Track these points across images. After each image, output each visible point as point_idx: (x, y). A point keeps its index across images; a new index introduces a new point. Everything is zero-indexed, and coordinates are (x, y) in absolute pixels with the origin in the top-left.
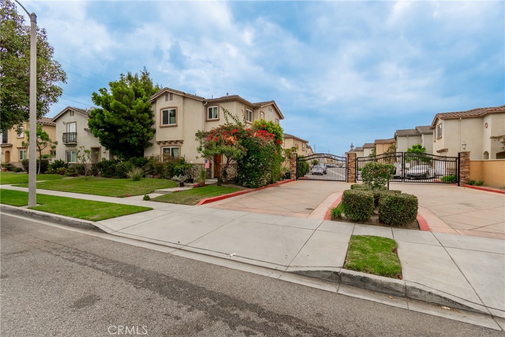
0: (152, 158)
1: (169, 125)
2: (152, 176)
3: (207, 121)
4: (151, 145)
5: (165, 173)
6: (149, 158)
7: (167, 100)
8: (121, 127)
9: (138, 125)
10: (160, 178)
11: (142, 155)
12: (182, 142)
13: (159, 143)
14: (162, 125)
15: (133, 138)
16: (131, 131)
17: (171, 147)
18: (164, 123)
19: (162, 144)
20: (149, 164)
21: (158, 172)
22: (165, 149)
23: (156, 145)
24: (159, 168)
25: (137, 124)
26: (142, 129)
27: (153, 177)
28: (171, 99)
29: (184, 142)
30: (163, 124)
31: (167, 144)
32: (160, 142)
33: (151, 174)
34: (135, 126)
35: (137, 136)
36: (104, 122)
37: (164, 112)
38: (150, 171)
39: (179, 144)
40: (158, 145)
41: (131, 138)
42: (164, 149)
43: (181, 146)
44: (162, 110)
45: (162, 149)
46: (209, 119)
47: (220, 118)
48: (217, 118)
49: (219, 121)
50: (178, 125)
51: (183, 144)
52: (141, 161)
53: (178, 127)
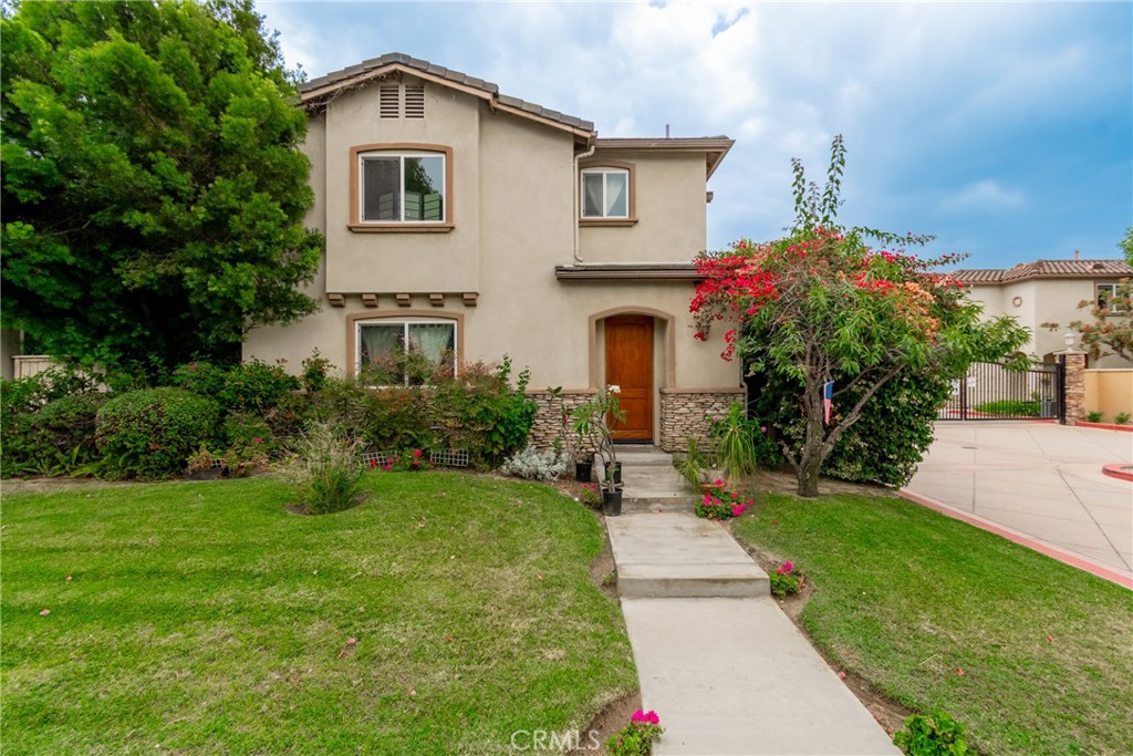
1: (403, 222)
3: (582, 224)
7: (388, 111)
8: (149, 203)
12: (469, 301)
13: (337, 302)
14: (361, 221)
17: (407, 322)
18: (370, 214)
19: (355, 308)
22: (367, 331)
28: (416, 111)
29: (480, 302)
30: (367, 217)
31: (386, 307)
32: (348, 296)
34: (245, 206)
37: (369, 163)
39: (452, 307)
40: (336, 311)
42: (364, 328)
43: (463, 316)
44: (358, 153)
45: (357, 328)
46: (590, 217)
47: (639, 215)
48: (626, 217)
49: (636, 229)
50: (452, 228)
51: (477, 310)
52: (252, 384)
53: (453, 233)
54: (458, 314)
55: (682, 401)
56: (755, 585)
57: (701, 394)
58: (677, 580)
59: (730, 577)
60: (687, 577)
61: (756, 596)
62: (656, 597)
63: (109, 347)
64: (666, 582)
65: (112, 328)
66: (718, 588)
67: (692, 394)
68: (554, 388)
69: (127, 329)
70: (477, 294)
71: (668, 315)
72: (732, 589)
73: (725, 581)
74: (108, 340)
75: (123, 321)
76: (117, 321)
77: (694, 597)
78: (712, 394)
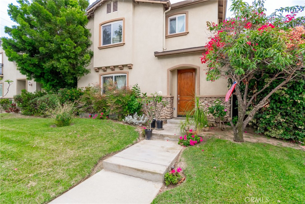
0: (88, 89)
1: (112, 44)
2: (88, 114)
3: (167, 37)
4: (87, 72)
5: (110, 111)
6: (84, 89)
7: (109, 11)
9: (69, 40)
10: (101, 118)
11: (75, 85)
12: (130, 67)
13: (97, 70)
14: (102, 46)
15: (61, 60)
16: (59, 50)
17: (114, 75)
18: (104, 43)
19: (101, 72)
20: (84, 96)
21: (99, 108)
22: (105, 78)
23: (93, 73)
24: (100, 103)
25: (66, 40)
26: (75, 47)
27: (91, 116)
28: (115, 9)
29: (133, 67)
31: (109, 71)
32: (99, 68)
33: (87, 111)
35: (68, 57)
36: (23, 42)
38: (86, 108)
39: (126, 70)
40: (97, 73)
41: (58, 60)
43: (128, 72)
44: (101, 25)
45: (102, 78)
46: (171, 34)
47: (189, 31)
48: (185, 32)
49: (188, 35)
50: (124, 44)
51: (132, 70)
52: (73, 93)
53: (125, 45)
54: (127, 72)
55: (202, 100)
56: (156, 176)
57: (210, 98)
58: (123, 166)
59: (145, 170)
60: (128, 166)
61: (156, 182)
62: (115, 172)
63: (49, 85)
64: (119, 166)
65: (50, 80)
66: (139, 174)
67: (206, 98)
68: (144, 93)
69: (53, 80)
70: (132, 65)
71: (197, 66)
72: (145, 175)
73: (142, 171)
74: (49, 83)
75: (52, 78)
76: (50, 78)
77: (129, 175)
78: (215, 98)
